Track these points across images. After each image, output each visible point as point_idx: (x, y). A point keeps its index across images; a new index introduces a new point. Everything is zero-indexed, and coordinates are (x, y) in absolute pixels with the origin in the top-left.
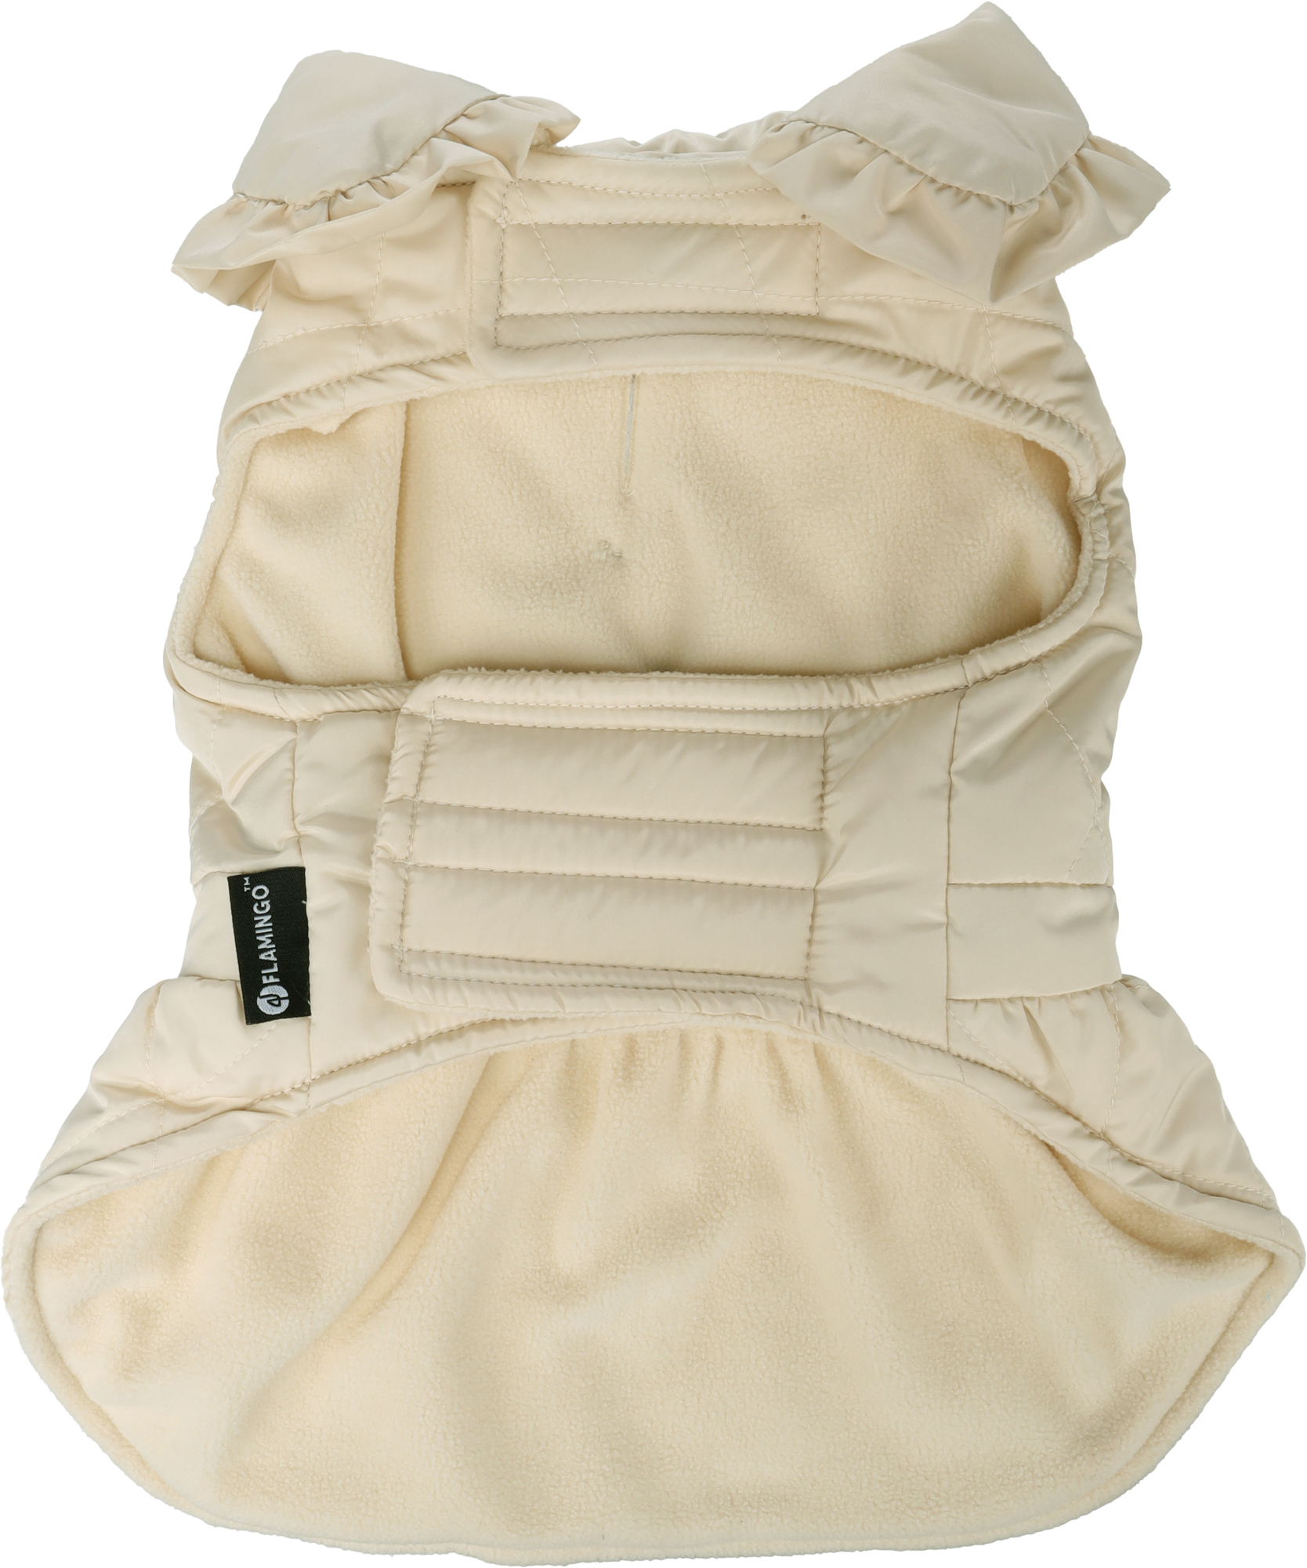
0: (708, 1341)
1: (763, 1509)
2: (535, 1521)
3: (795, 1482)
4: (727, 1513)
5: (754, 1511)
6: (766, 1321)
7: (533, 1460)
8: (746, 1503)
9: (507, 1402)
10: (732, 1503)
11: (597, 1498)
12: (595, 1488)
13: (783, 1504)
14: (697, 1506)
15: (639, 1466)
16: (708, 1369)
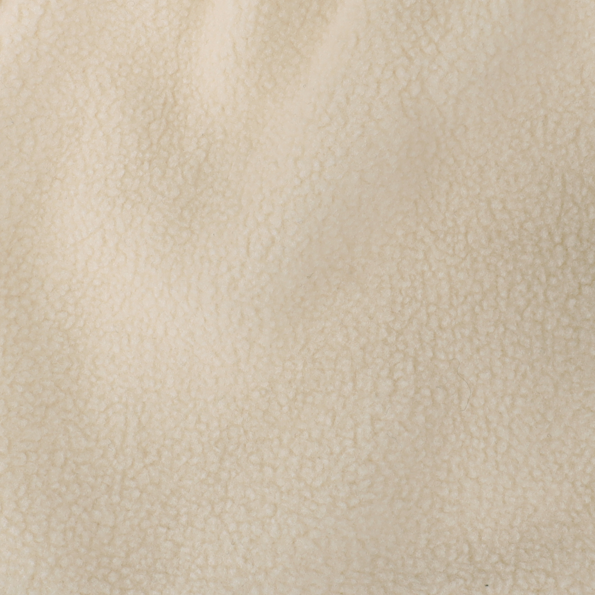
0: (426, 268)
1: (523, 565)
2: (128, 582)
3: (577, 512)
4: (462, 573)
5: (508, 570)
6: (521, 226)
7: (133, 479)
8: (495, 558)
9: (93, 380)
10: (471, 558)
11: (233, 544)
12: (232, 527)
13: (556, 556)
14: (411, 562)
15: (308, 495)
16: (429, 315)
